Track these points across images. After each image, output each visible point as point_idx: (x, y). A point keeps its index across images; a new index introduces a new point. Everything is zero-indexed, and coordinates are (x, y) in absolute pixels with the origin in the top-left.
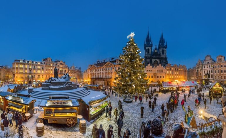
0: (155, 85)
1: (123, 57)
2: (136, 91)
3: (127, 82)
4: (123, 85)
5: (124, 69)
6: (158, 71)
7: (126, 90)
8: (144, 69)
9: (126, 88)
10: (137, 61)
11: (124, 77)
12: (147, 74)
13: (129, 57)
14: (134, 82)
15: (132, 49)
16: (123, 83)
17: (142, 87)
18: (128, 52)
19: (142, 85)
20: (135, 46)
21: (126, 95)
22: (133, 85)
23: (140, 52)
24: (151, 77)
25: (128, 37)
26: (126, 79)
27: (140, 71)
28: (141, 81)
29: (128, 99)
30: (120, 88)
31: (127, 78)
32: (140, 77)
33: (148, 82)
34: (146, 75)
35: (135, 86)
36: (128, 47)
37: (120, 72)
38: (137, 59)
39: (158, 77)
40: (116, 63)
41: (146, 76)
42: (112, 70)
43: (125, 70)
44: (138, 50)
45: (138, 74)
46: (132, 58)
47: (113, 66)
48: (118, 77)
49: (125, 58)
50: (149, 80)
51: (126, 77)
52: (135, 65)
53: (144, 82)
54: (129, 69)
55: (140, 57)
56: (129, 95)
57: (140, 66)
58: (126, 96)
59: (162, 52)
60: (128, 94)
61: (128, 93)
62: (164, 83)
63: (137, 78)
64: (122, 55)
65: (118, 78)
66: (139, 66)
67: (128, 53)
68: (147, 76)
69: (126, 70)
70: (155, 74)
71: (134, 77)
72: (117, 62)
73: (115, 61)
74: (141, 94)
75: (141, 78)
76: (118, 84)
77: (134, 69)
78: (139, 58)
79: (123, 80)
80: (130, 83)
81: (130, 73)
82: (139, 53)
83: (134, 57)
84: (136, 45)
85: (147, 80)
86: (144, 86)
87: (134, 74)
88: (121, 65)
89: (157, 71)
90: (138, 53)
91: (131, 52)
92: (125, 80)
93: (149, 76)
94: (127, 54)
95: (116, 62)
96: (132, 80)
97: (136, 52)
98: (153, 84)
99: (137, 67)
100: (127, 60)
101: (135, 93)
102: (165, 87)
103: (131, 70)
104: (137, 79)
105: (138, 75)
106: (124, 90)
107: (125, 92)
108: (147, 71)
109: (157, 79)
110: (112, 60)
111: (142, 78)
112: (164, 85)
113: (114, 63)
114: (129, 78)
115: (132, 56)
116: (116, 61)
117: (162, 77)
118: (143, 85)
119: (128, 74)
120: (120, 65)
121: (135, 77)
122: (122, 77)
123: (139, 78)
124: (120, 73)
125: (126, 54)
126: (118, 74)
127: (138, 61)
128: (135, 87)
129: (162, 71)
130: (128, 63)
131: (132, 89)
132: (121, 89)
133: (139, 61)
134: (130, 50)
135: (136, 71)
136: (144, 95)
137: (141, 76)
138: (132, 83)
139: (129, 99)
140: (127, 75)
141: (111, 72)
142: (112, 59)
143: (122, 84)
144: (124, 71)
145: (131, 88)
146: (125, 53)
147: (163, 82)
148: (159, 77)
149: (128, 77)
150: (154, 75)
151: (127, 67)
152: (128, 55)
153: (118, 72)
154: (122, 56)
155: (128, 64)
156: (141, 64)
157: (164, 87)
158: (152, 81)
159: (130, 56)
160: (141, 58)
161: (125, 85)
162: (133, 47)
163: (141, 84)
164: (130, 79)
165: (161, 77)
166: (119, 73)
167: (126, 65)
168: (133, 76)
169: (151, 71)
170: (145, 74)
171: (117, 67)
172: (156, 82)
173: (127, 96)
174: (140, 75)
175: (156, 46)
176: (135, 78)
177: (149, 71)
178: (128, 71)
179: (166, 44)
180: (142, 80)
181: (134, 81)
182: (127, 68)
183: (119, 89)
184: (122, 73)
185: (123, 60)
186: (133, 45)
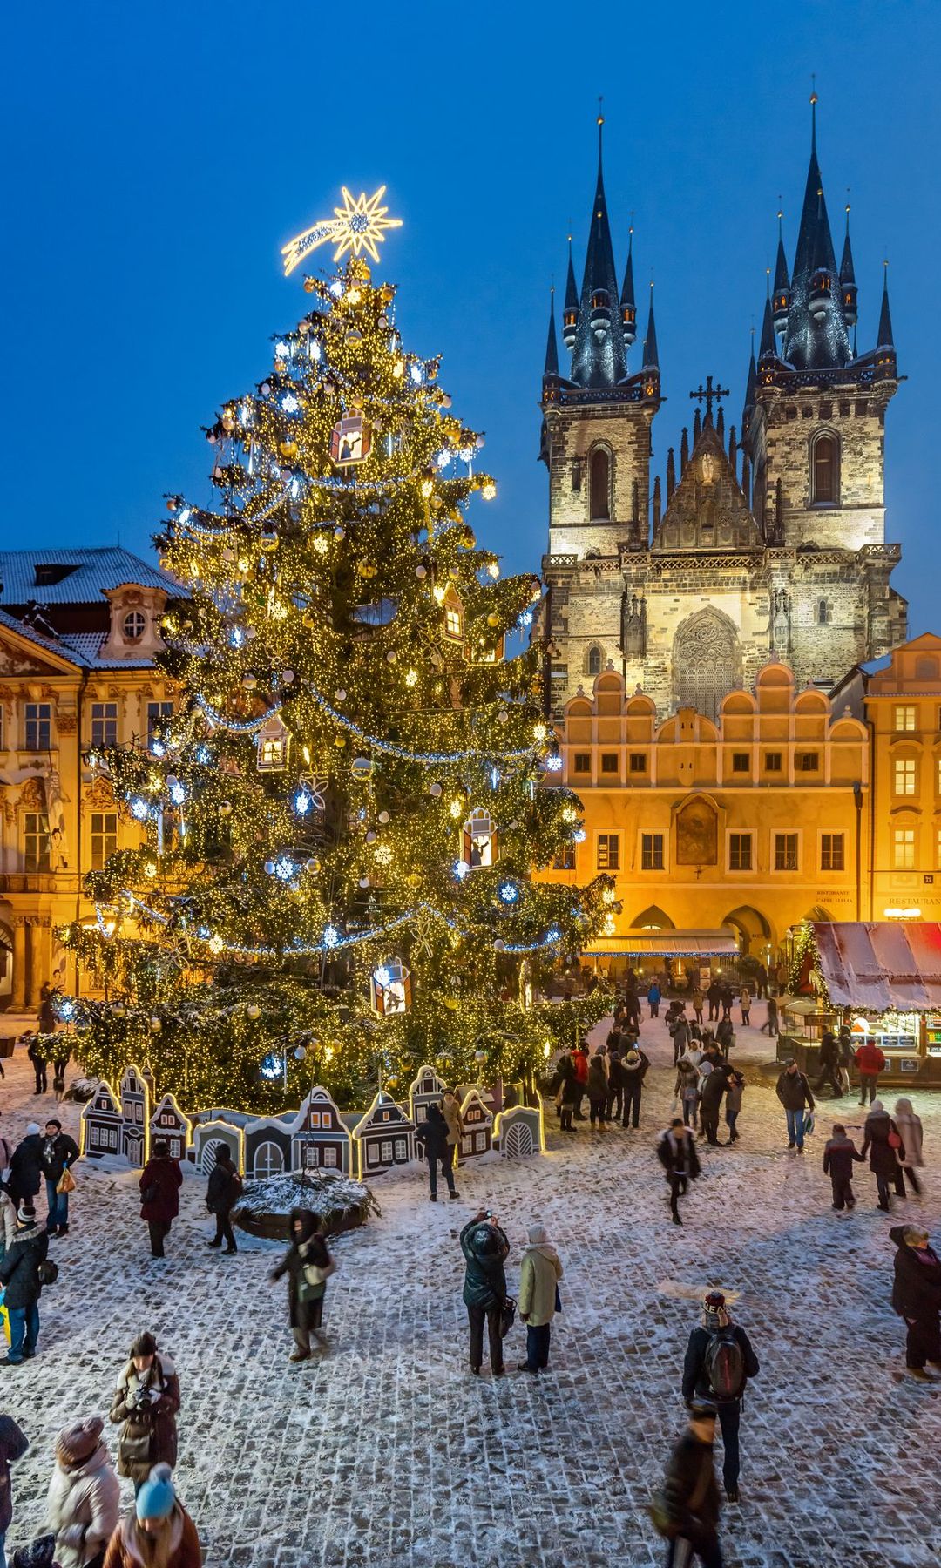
0: (692, 975)
1: (214, 551)
2: (421, 1056)
3: (282, 928)
4: (230, 975)
5: (235, 728)
6: (741, 762)
7: (265, 1044)
8: (540, 732)
9: (275, 1024)
10: (439, 616)
11: (241, 851)
12: (576, 802)
13: (309, 561)
14: (394, 925)
15: (353, 437)
16: (217, 945)
17: (514, 992)
18: (297, 470)
19: (507, 968)
20: (398, 393)
21: (264, 1120)
22: (382, 976)
23: (489, 492)
24: (629, 851)
25: (293, 255)
26: (264, 886)
27: (481, 767)
28: (486, 916)
29: (304, 1182)
30: (169, 1025)
31: (284, 869)
32: (474, 857)
33: (592, 930)
34: (569, 815)
35: (399, 989)
36: (290, 404)
37: (168, 769)
38: (439, 594)
39: (741, 850)
40: (117, 639)
41: (566, 830)
42: (46, 747)
43: (247, 750)
44: (444, 459)
45: (455, 810)
46: (363, 570)
47: (66, 688)
48: (147, 852)
49: (244, 565)
50: (608, 897)
51: (262, 852)
52: (412, 678)
53: (532, 931)
54: (319, 735)
55: (483, 558)
56: (321, 1120)
57: (478, 687)
58: (271, 1133)
59: (803, 477)
60: (293, 1102)
61: (306, 1087)
62: (852, 941)
63: (433, 862)
64: (202, 519)
65: (151, 870)
66: (467, 692)
67: (295, 489)
68: (580, 837)
69: (271, 751)
70: (699, 812)
71: (383, 854)
72: (132, 636)
73: (93, 618)
74: (496, 1107)
75: (487, 860)
76: (142, 959)
77: (393, 736)
78: (467, 576)
79: (218, 895)
80: (331, 937)
81: (336, 797)
82: (466, 504)
83: (384, 554)
84: (417, 375)
85: (586, 897)
86: (544, 983)
87: (386, 800)
88: (193, 672)
89: (721, 769)
90: (453, 496)
91: (347, 476)
92: (261, 900)
93: (611, 843)
94: (279, 513)
95: (105, 626)
96: (362, 895)
97: (427, 489)
98: (668, 962)
99: (431, 705)
100: (291, 594)
101: (398, 1093)
102: (862, 996)
103: (348, 753)
104: (438, 885)
105: (456, 826)
106: (238, 1053)
107: (251, 1072)
108: (582, 762)
109: (727, 882)
110: (46, 596)
111: (510, 869)
112: (851, 969)
113: (86, 645)
114: (314, 866)
115: (351, 534)
116: (116, 616)
117: (809, 853)
118: (523, 969)
119: (302, 804)
120: (175, 672)
121: (408, 846)
122: (214, 847)
123: (462, 869)
124: (179, 794)
125: (260, 501)
126: (140, 809)
127: (454, 621)
128: (412, 992)
129: (808, 762)
130: (303, 637)
131: (364, 1024)
132: (191, 1028)
133: (470, 615)
134: (321, 448)
135: (427, 760)
136: (532, 1120)
137: (499, 841)
138: (361, 941)
139: (317, 1188)
140: (280, 829)
141: (40, 784)
142: (50, 575)
143: (200, 960)
144: (230, 765)
145: (346, 1016)
146: (243, 495)
147: (822, 927)
148: (763, 851)
149: (299, 857)
150: (685, 827)
151: (287, 695)
152: (289, 529)
153: (142, 778)
154: (205, 536)
155: (298, 657)
156: (491, 658)
157: (838, 997)
158: (652, 915)
159: (328, 529)
160: (494, 570)
161: (260, 975)
162: (370, 410)
163: (495, 947)
164: (330, 887)
165: (786, 852)
166: (156, 785)
167: (265, 676)
168: (374, 828)
169: (638, 762)
170: (550, 800)
171: (132, 704)
172: (716, 924)
173: (284, 1140)
174: (481, 827)
175: (710, 393)
176: (405, 862)
177: (610, 762)
178: (303, 767)
179: (885, 334)
180: (509, 893)
181: (395, 911)
182: (276, 714)
183: (160, 1043)
184: (201, 782)
185: (226, 595)
186: (365, 374)
